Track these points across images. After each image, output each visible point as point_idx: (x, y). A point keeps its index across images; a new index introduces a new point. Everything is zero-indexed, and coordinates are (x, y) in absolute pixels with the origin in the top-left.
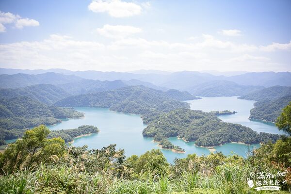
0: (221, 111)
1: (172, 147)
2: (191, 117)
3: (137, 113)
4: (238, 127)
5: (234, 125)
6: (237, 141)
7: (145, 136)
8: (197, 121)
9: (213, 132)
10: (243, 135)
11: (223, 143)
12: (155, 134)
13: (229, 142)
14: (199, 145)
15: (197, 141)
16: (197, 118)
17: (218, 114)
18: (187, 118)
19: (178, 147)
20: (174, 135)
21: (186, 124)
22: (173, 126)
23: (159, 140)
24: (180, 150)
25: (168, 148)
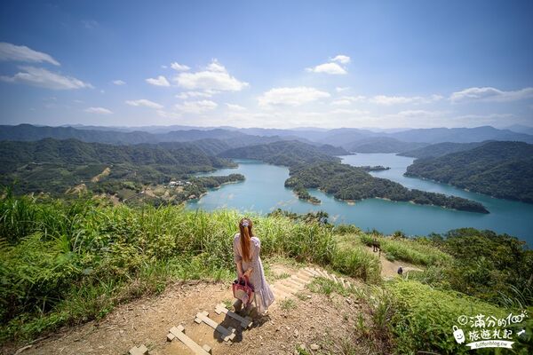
0: (372, 166)
1: (309, 198)
2: (336, 171)
3: (286, 165)
4: (386, 183)
5: (381, 180)
6: (382, 197)
7: (287, 186)
8: (343, 174)
9: (355, 186)
10: (390, 191)
11: (365, 197)
12: (296, 184)
13: (372, 197)
14: (337, 198)
15: (337, 194)
16: (342, 171)
17: (369, 169)
18: (332, 171)
19: (314, 198)
20: (314, 187)
21: (329, 177)
22: (316, 178)
23: (297, 190)
24: (316, 202)
25: (304, 198)
